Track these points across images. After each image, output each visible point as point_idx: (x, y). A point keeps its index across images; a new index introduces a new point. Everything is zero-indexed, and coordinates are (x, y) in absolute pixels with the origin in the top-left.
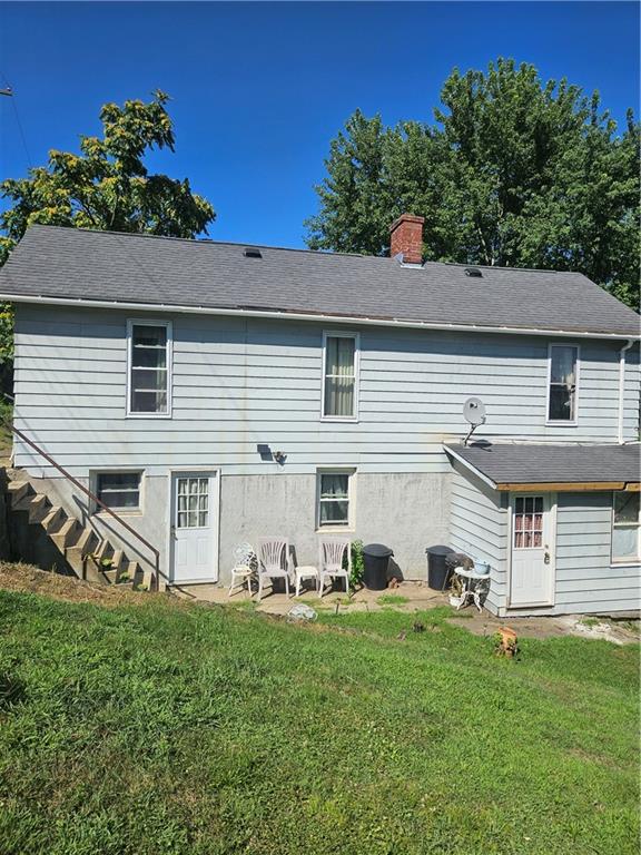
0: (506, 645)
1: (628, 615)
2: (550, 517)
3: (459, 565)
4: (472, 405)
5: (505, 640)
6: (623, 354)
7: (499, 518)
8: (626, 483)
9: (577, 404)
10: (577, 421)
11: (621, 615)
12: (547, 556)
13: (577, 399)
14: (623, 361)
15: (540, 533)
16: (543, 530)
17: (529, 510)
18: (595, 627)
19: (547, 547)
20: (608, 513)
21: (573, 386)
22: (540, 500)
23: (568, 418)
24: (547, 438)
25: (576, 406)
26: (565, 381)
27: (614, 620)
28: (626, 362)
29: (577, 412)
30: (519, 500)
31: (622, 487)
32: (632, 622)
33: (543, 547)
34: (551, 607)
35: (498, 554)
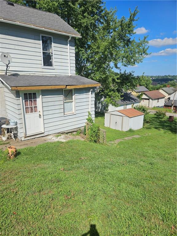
0: (10, 154)
1: (71, 131)
2: (39, 100)
3: (4, 124)
4: (5, 56)
5: (10, 152)
6: (68, 42)
7: (17, 102)
8: (66, 86)
9: (54, 60)
10: (54, 67)
11: (68, 131)
12: (40, 115)
13: (53, 59)
14: (69, 45)
15: (37, 107)
16: (37, 106)
17: (30, 98)
18: (59, 137)
19: (39, 112)
20: (61, 97)
21: (52, 53)
22: (35, 94)
23: (51, 66)
24: (44, 73)
25: (54, 61)
26: (49, 51)
27: (66, 133)
28: (70, 46)
29: (54, 64)
30: (25, 94)
31: (65, 87)
32: (72, 133)
33: (38, 112)
34: (43, 133)
35: (18, 117)
